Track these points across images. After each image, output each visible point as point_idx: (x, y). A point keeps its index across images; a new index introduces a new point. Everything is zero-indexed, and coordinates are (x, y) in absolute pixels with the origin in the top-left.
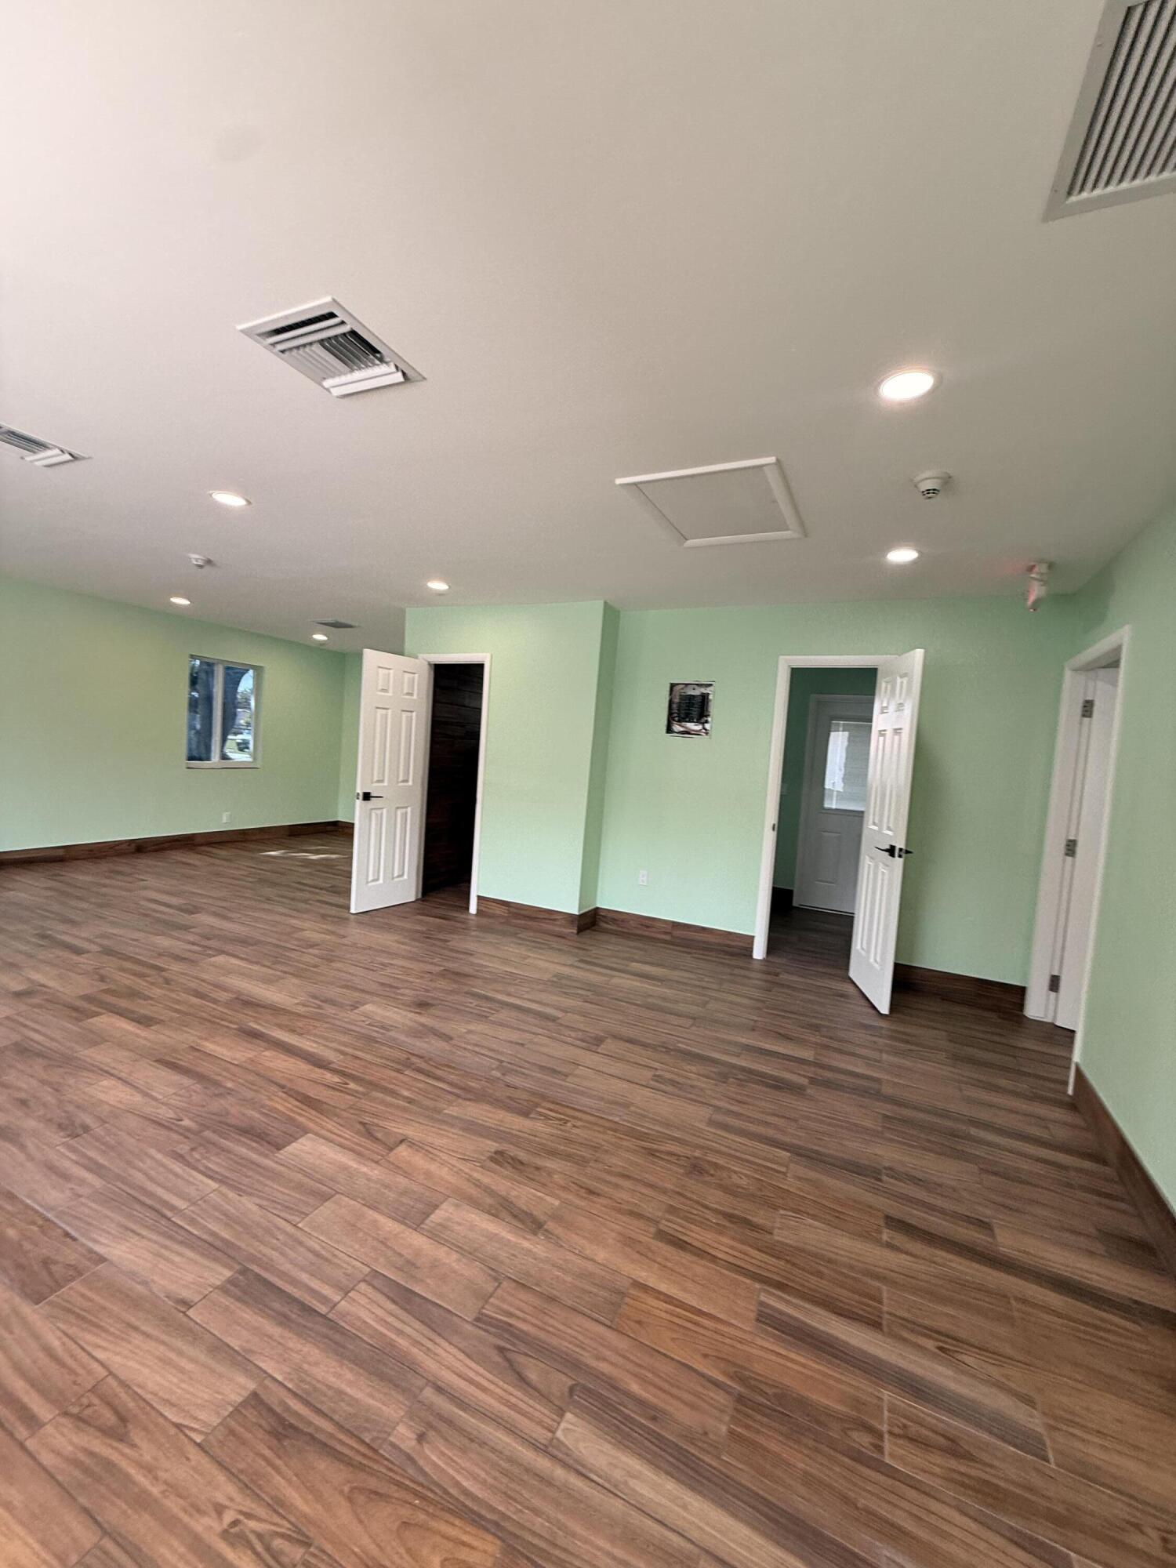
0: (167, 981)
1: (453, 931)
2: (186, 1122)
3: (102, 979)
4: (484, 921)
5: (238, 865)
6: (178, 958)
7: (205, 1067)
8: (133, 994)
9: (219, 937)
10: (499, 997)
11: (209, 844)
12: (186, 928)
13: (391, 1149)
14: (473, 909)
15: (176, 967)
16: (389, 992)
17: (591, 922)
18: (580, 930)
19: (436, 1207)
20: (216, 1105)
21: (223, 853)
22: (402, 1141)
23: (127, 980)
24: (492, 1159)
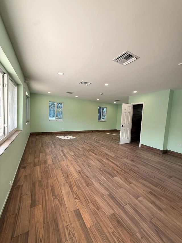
0: (97, 149)
1: (137, 149)
2: (101, 169)
3: (90, 148)
4: (142, 148)
5: (104, 135)
6: (98, 146)
7: (103, 162)
8: (94, 150)
9: (103, 144)
10: (147, 163)
11: (100, 132)
12: (99, 143)
13: (130, 184)
14: (140, 146)
15: (98, 148)
16: (127, 157)
17: (166, 152)
18: (163, 153)
19: (140, 197)
20: (105, 168)
21: (102, 133)
22: (132, 183)
23: (93, 148)
24: (149, 192)
